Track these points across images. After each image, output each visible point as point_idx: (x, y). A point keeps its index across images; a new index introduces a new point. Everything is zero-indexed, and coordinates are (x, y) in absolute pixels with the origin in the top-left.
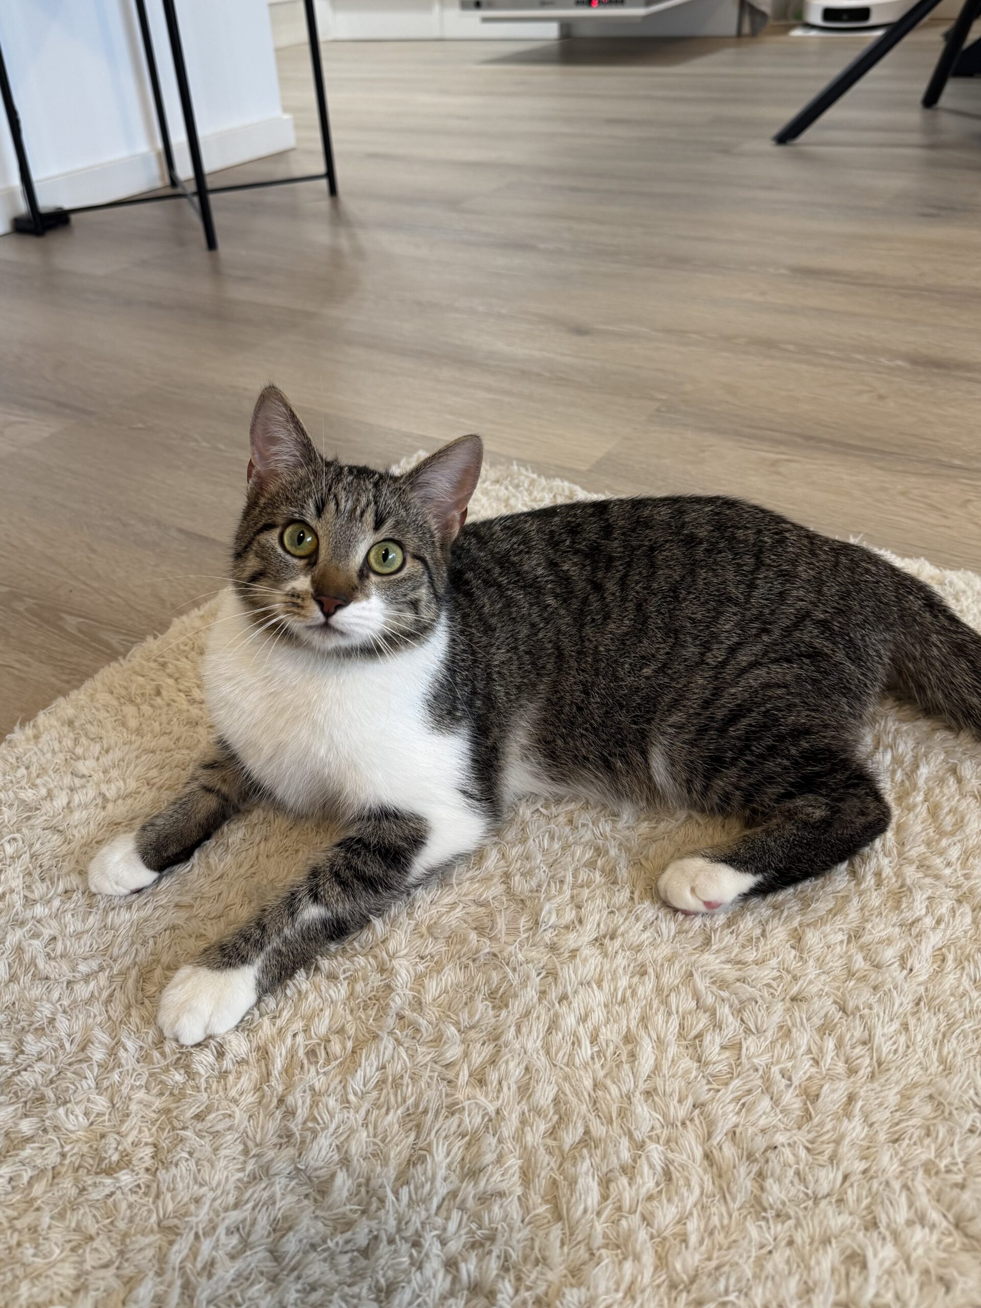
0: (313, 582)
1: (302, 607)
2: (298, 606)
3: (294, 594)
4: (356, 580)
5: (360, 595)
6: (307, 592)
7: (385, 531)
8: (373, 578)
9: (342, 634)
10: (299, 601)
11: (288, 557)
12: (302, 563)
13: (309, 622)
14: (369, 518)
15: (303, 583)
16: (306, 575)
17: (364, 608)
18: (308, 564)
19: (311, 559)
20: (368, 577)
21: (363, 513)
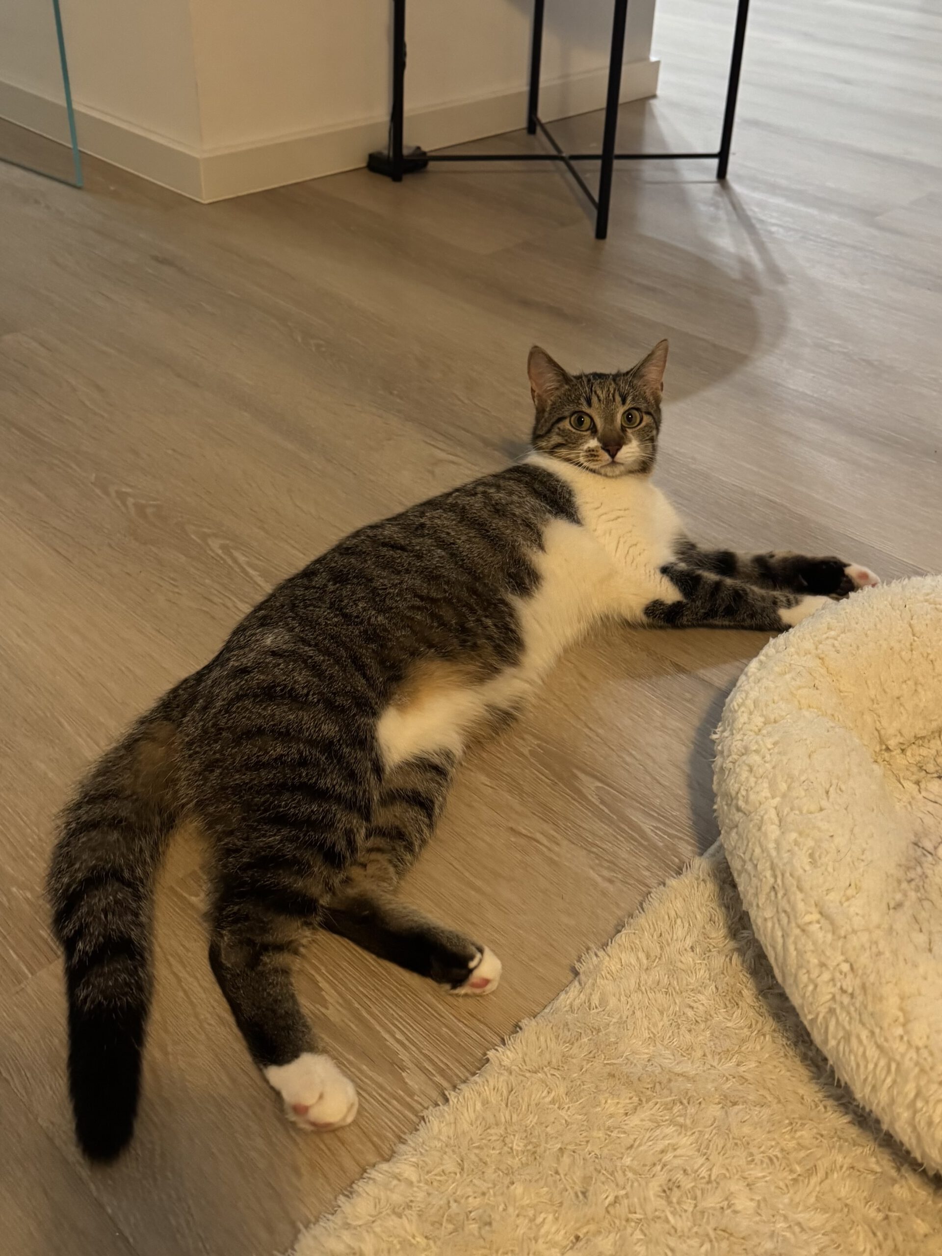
0: (599, 440)
1: (598, 456)
2: (595, 456)
3: (590, 450)
4: (621, 434)
6: (597, 447)
9: (622, 464)
10: (595, 453)
13: (604, 463)
14: (618, 399)
15: (593, 443)
19: (593, 430)
21: (614, 397)
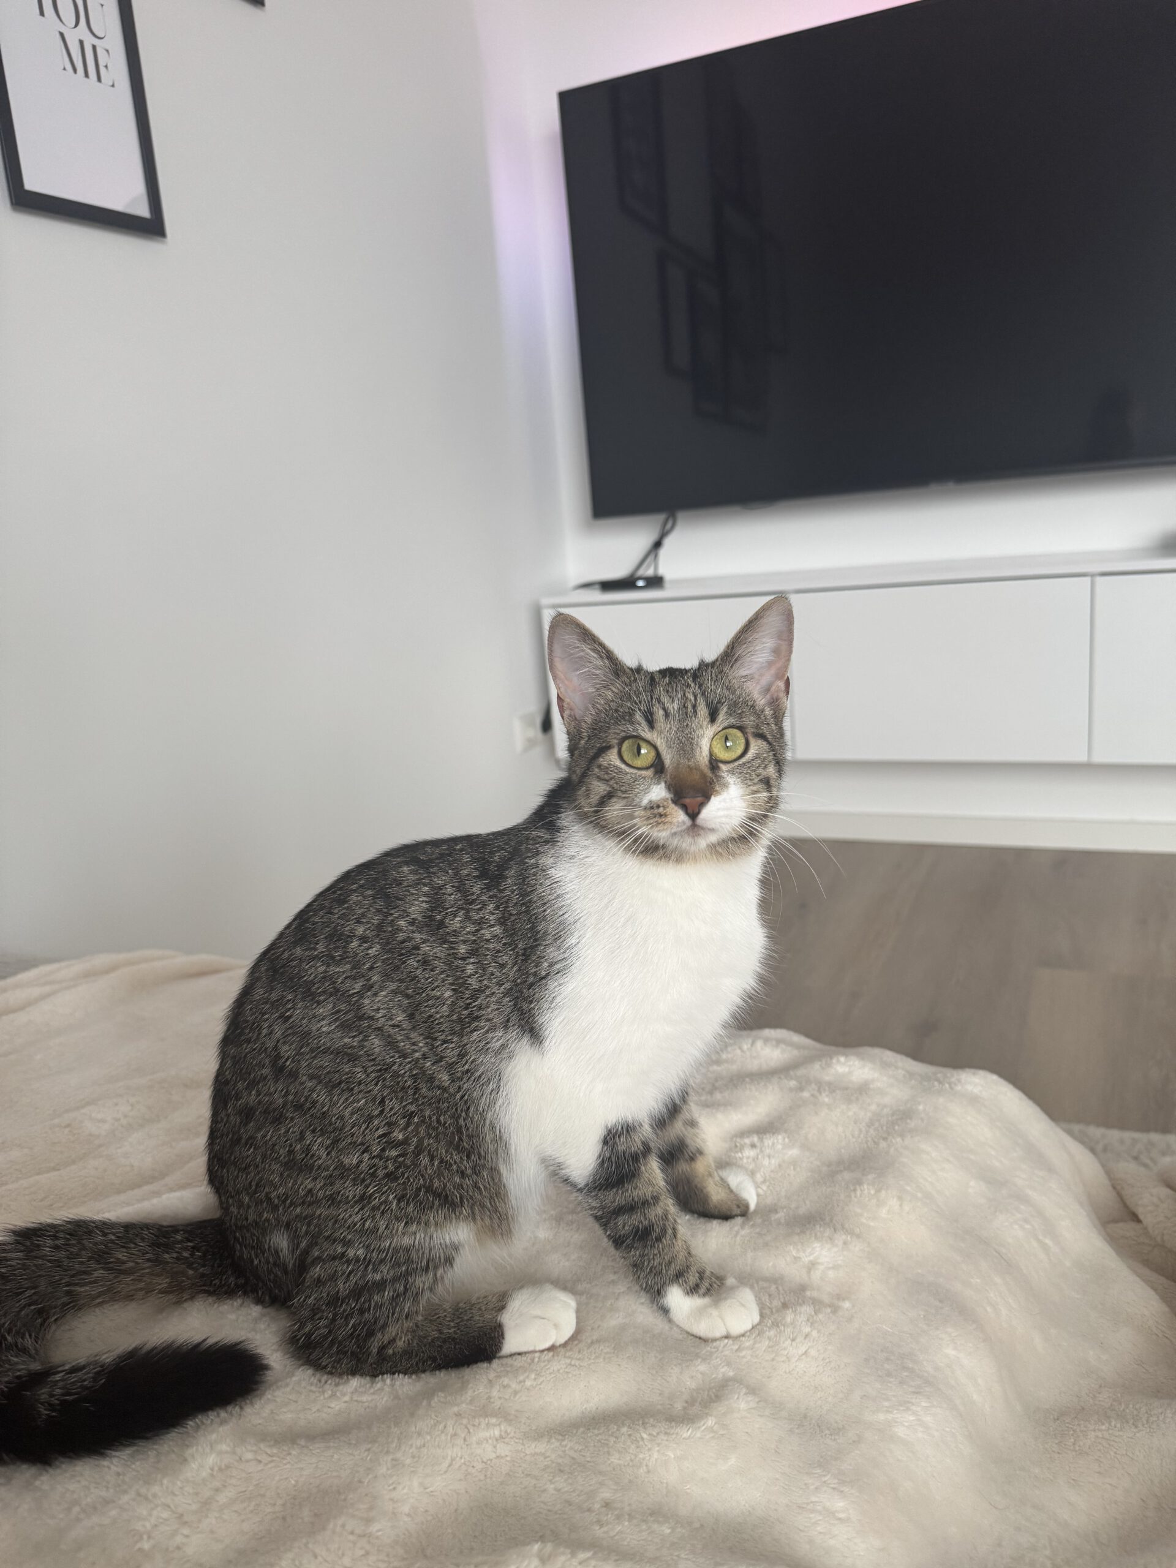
0: (669, 787)
5: (717, 787)
7: (722, 720)
10: (660, 810)
12: (649, 773)
13: (676, 828)
18: (656, 773)
20: (718, 768)
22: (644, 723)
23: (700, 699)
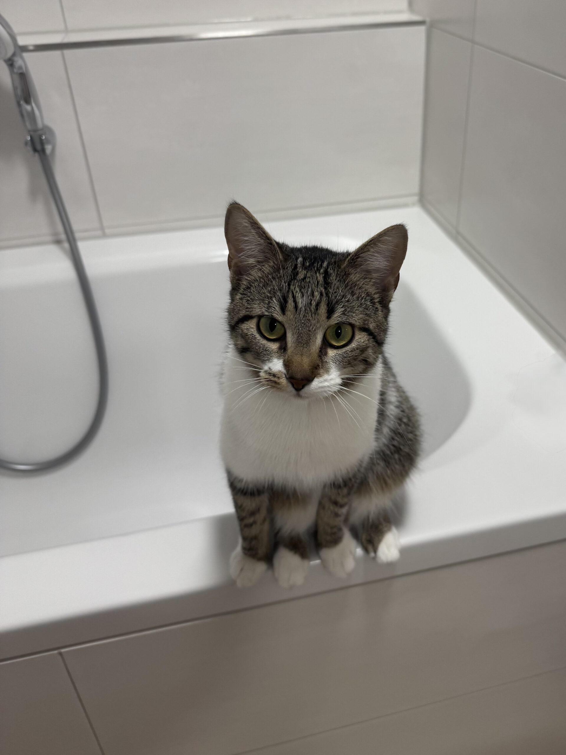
5: (321, 371)
7: (337, 317)
8: (331, 353)
11: (264, 342)
12: (274, 346)
16: (279, 358)
17: (326, 381)
18: (280, 348)
22: (278, 308)
23: (324, 299)
